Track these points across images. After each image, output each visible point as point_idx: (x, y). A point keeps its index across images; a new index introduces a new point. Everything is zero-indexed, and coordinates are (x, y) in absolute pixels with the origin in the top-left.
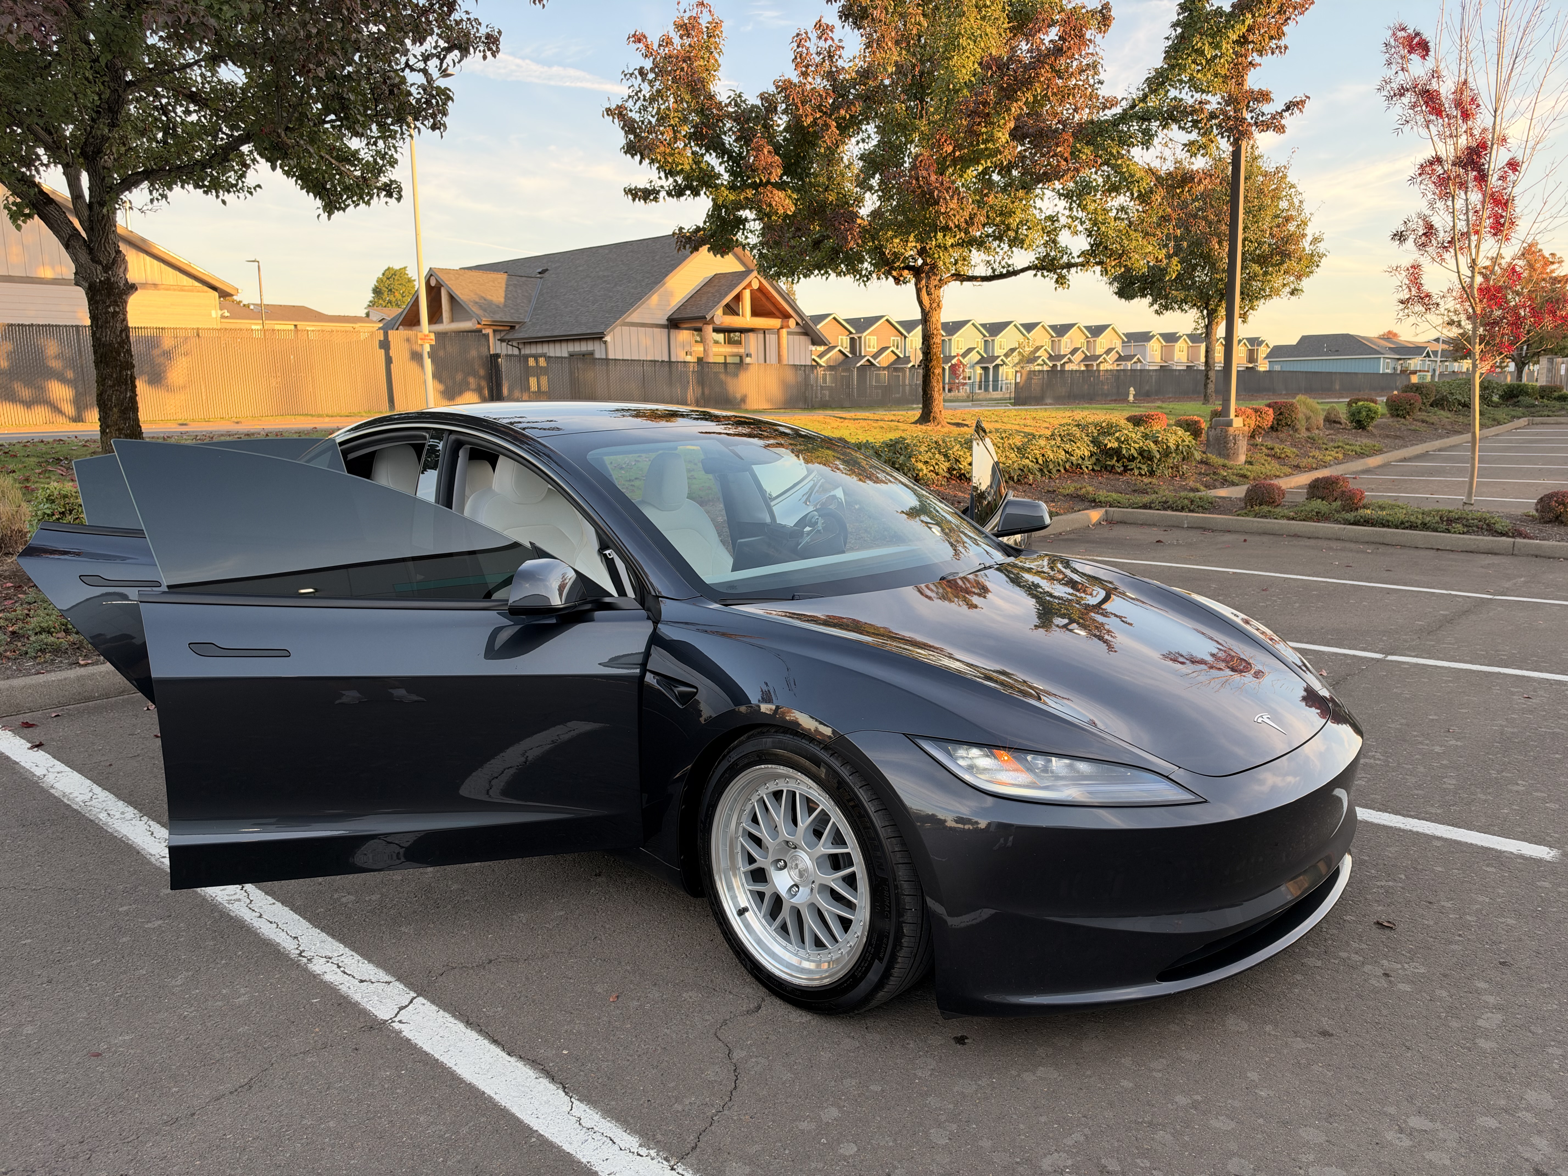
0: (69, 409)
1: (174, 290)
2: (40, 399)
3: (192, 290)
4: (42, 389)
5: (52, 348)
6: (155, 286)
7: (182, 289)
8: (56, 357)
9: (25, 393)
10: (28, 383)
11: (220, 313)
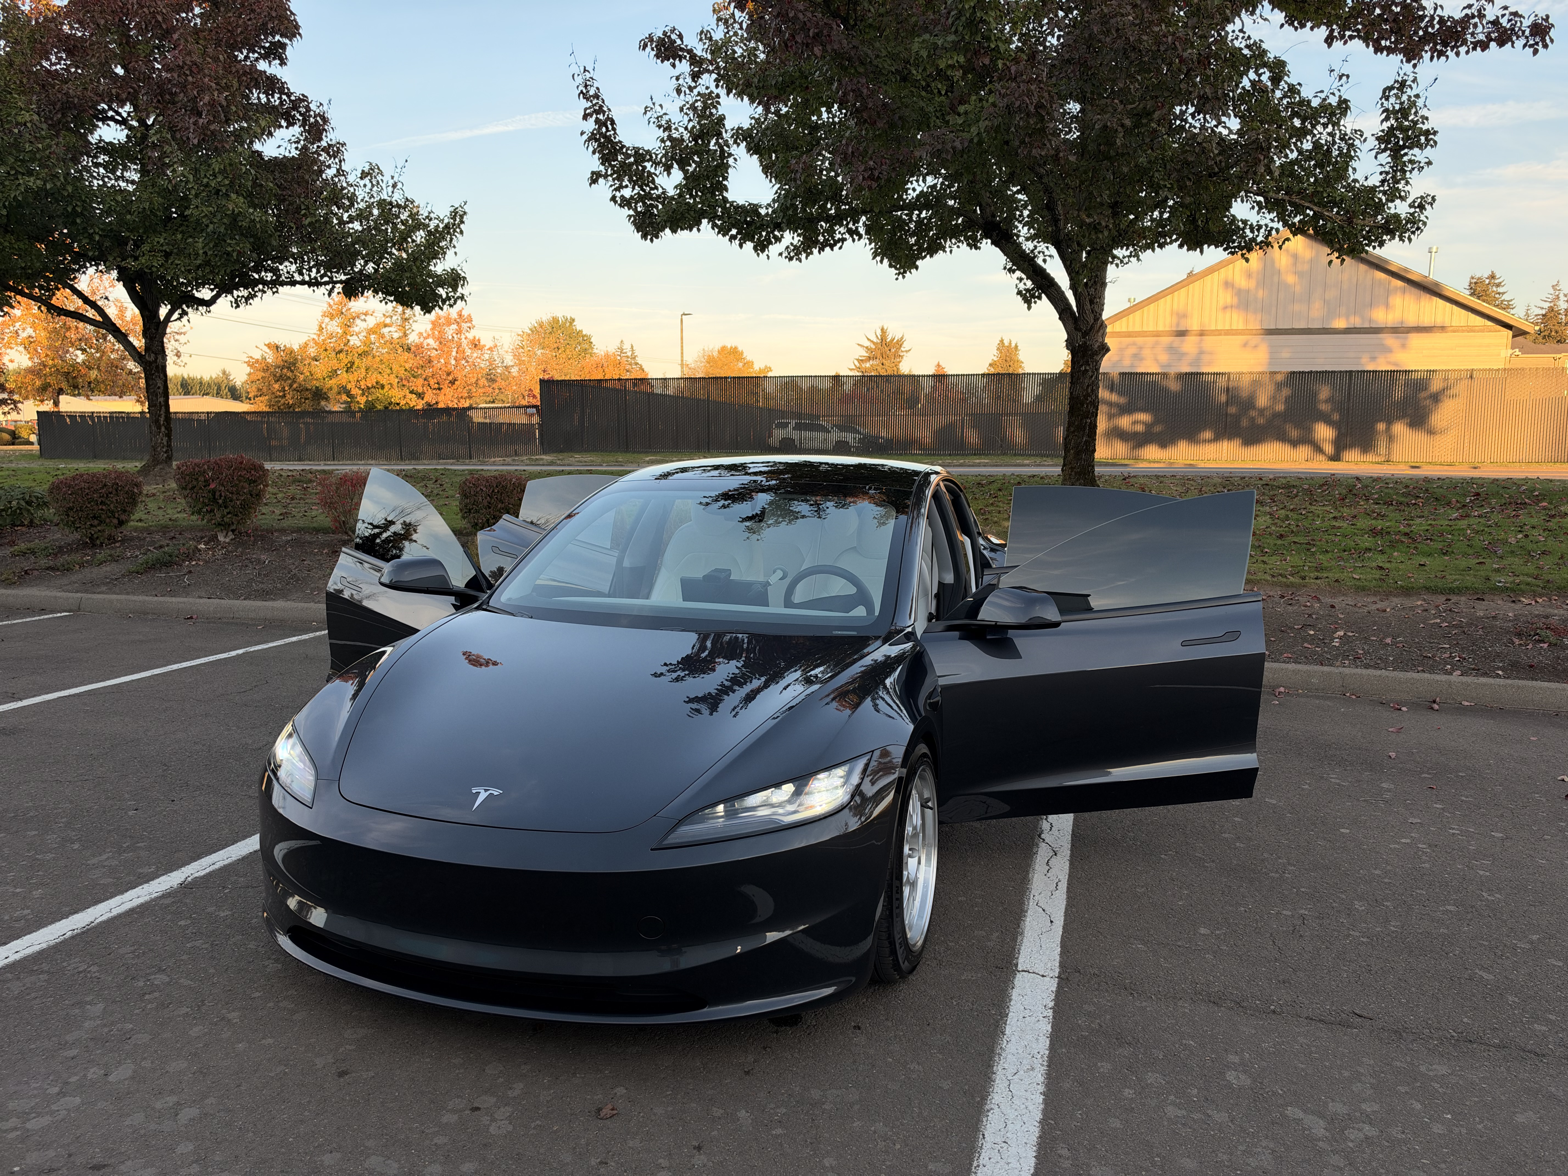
0: (1329, 449)
1: (1463, 331)
2: (1307, 440)
3: (1482, 330)
4: (1310, 430)
5: (1324, 392)
6: (1443, 328)
7: (1471, 329)
8: (1326, 401)
9: (1294, 433)
10: (1298, 425)
11: (1510, 351)
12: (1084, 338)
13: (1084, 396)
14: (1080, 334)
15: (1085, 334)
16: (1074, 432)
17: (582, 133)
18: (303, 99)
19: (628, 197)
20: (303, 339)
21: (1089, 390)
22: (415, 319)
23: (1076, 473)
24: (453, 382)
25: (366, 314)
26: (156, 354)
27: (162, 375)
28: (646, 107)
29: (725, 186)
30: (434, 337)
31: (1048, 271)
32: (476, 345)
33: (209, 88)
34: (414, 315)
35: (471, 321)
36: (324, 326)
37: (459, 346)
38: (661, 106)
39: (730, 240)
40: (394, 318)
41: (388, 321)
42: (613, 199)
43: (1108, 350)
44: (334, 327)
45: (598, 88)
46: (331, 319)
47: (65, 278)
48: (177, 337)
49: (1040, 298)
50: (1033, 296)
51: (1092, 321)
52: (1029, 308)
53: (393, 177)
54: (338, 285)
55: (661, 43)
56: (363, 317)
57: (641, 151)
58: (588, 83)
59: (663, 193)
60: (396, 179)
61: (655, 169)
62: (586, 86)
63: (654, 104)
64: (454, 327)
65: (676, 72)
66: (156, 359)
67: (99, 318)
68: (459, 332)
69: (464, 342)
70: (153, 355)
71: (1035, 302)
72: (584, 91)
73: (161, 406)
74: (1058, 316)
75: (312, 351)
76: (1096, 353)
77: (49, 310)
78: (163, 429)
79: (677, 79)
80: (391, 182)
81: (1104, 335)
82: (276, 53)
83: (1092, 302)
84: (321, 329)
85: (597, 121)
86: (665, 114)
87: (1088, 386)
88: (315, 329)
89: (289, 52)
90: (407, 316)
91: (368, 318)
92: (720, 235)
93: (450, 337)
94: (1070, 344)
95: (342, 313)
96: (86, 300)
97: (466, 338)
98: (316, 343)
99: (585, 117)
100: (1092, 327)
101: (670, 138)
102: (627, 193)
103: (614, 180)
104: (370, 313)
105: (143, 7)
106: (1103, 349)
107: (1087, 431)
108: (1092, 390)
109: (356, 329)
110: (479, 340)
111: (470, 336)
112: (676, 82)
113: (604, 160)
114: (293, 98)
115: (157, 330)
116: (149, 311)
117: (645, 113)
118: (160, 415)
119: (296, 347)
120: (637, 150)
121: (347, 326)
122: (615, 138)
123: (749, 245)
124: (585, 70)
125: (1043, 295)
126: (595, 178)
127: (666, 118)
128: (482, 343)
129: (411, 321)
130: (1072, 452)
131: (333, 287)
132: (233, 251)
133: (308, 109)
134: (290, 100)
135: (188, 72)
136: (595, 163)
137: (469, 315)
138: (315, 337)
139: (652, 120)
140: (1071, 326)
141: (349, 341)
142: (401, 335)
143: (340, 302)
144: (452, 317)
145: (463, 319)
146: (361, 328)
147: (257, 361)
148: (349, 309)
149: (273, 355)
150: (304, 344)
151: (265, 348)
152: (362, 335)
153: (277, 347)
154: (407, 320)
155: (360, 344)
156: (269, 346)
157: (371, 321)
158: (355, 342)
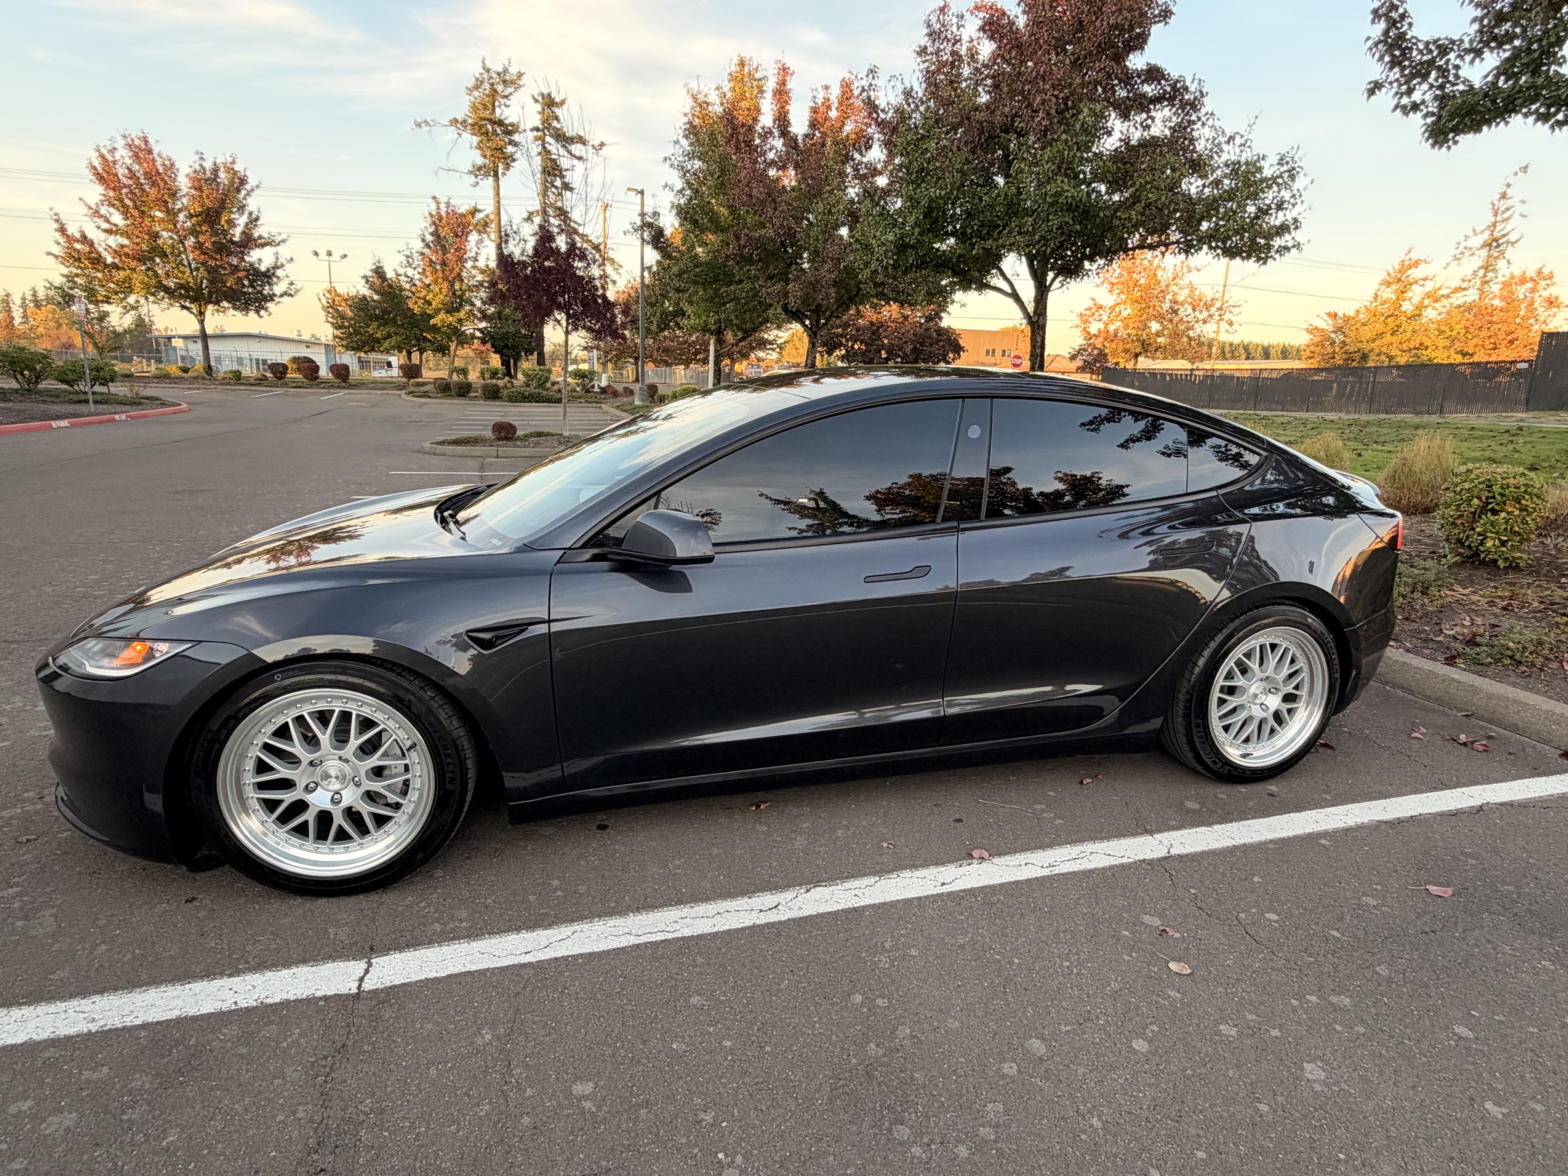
17: (1367, 39)
18: (1180, 80)
19: (1418, 101)
20: (1359, 306)
22: (1495, 281)
24: (1511, 342)
25: (1425, 279)
26: (1038, 315)
32: (1551, 303)
34: (1495, 277)
35: (1551, 278)
36: (1379, 293)
37: (1530, 305)
40: (1474, 281)
41: (1465, 285)
42: (1398, 106)
44: (1389, 293)
46: (1388, 287)
48: (1232, 309)
56: (1421, 282)
57: (1443, 43)
59: (1470, 86)
61: (1462, 59)
64: (1529, 285)
67: (1009, 291)
68: (1533, 290)
69: (1538, 301)
75: (1362, 317)
84: (1376, 296)
85: (1389, 21)
88: (1371, 296)
90: (1488, 278)
91: (1428, 283)
93: (1521, 297)
97: (1541, 296)
98: (1367, 309)
99: (1373, 21)
102: (1417, 96)
103: (1400, 85)
109: (1410, 294)
110: (1557, 298)
111: (1545, 294)
113: (1391, 65)
114: (1172, 81)
115: (1042, 296)
119: (1352, 313)
120: (1437, 42)
121: (1401, 293)
122: (1407, 34)
128: (1560, 300)
129: (1490, 284)
133: (1185, 87)
134: (1170, 84)
137: (1551, 273)
138: (1368, 304)
141: (1401, 306)
142: (1477, 298)
143: (1400, 271)
144: (1528, 275)
145: (1542, 277)
146: (1416, 293)
147: (1316, 328)
148: (1408, 277)
149: (1331, 323)
150: (1358, 311)
151: (1326, 317)
152: (1416, 300)
153: (1336, 315)
154: (1487, 282)
155: (1412, 308)
156: (1329, 314)
157: (1429, 286)
158: (1407, 307)
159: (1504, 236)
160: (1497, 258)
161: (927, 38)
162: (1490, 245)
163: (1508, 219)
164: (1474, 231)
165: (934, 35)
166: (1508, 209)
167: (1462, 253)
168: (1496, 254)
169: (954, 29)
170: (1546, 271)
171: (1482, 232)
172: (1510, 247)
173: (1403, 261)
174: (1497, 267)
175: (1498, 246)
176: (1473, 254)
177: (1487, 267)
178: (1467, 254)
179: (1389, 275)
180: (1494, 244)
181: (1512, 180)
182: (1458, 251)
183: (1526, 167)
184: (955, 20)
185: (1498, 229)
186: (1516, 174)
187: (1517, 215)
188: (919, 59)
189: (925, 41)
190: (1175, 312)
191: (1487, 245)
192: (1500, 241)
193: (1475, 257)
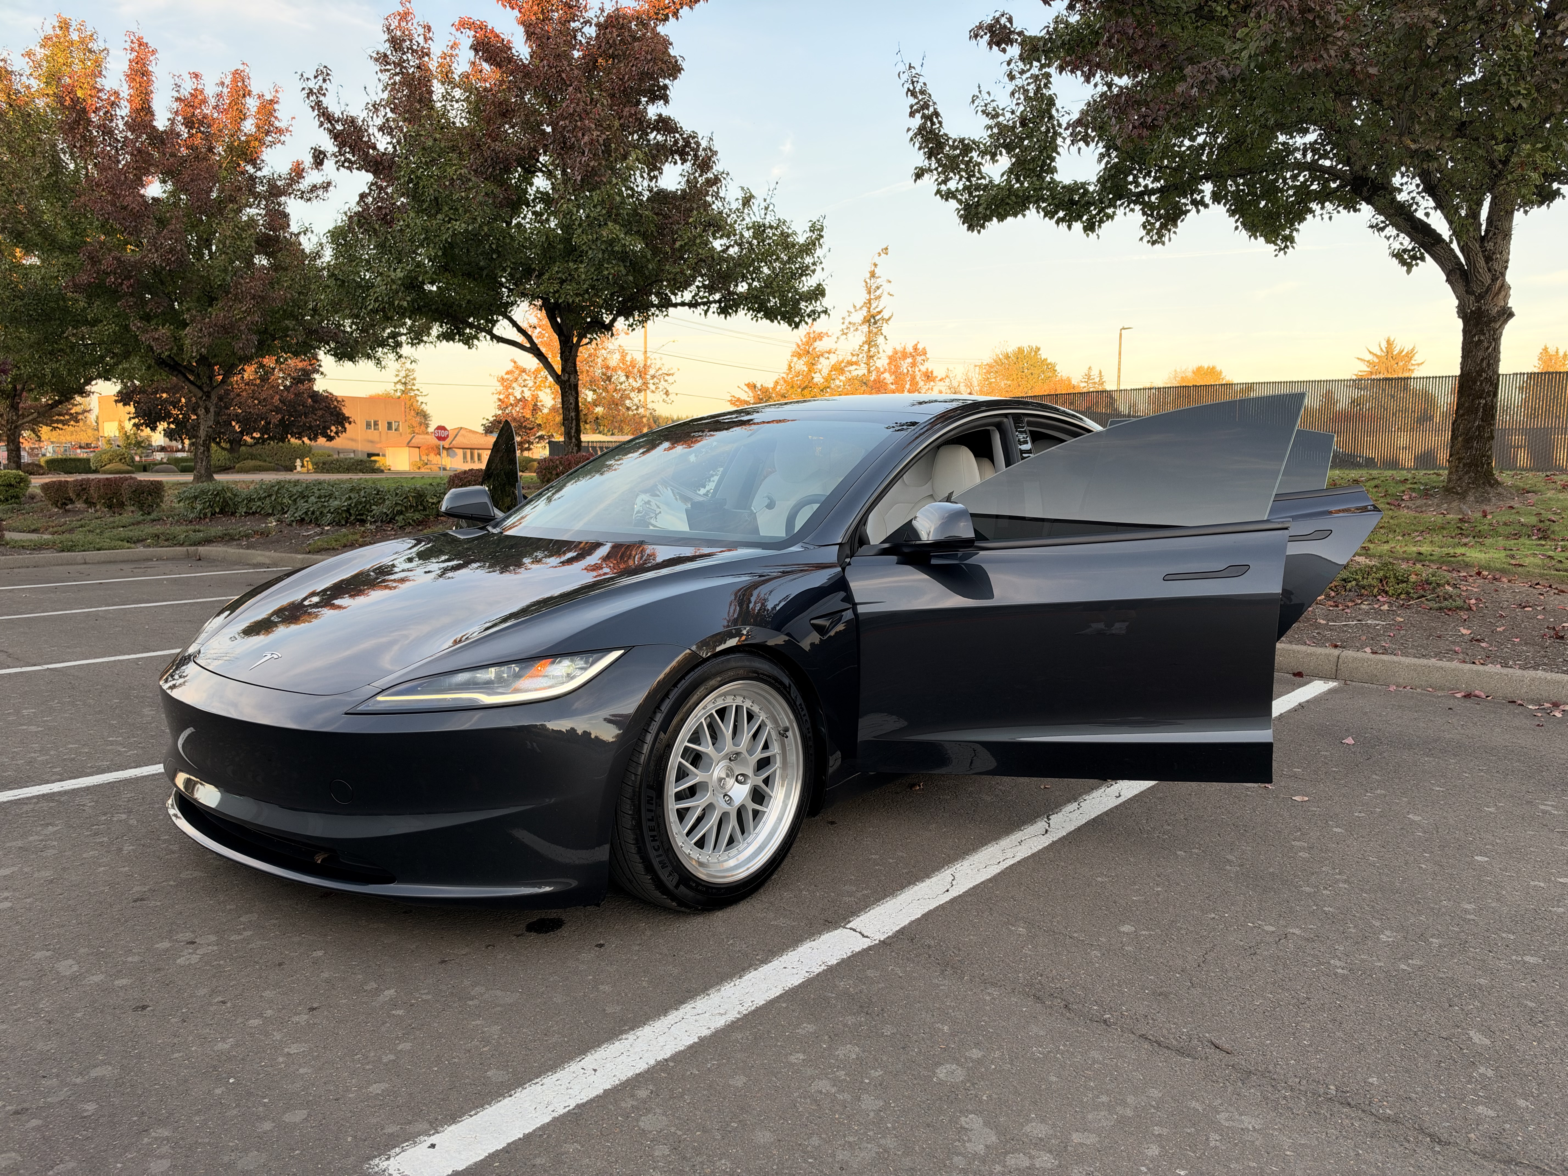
12: (1478, 302)
13: (1477, 372)
14: (1472, 298)
15: (1479, 298)
16: (1463, 415)
17: (909, 130)
18: (694, 136)
19: (953, 189)
20: (775, 377)
21: (1484, 364)
22: (879, 356)
23: (1464, 465)
25: (829, 352)
26: (569, 374)
27: (573, 393)
28: (974, 96)
29: (1055, 167)
30: (890, 372)
31: (1433, 227)
32: (929, 377)
33: (590, 129)
34: (879, 353)
35: (925, 354)
36: (792, 365)
37: (913, 378)
38: (989, 93)
39: (1057, 223)
40: (861, 356)
41: (854, 359)
42: (938, 192)
43: (1511, 315)
44: (801, 365)
45: (925, 84)
46: (799, 359)
47: (504, 310)
48: (666, 378)
49: (1423, 259)
50: (1414, 258)
51: (1489, 281)
52: (1409, 271)
53: (765, 200)
54: (713, 305)
55: (991, 28)
56: (826, 355)
57: (966, 142)
58: (915, 79)
59: (991, 182)
60: (768, 201)
61: (982, 158)
62: (913, 83)
63: (980, 92)
64: (910, 360)
65: (1007, 57)
66: (569, 378)
67: (528, 345)
68: (914, 365)
69: (918, 375)
70: (567, 375)
71: (1417, 265)
72: (911, 88)
73: (572, 420)
74: (1445, 278)
75: (782, 388)
76: (1494, 320)
77: (492, 339)
78: (574, 440)
79: (1009, 64)
80: (763, 205)
81: (1507, 296)
82: (660, 95)
83: (1488, 259)
84: (790, 368)
85: (924, 116)
86: (993, 101)
87: (1482, 360)
88: (785, 368)
89: (671, 93)
90: (872, 353)
91: (831, 356)
92: (1047, 218)
93: (905, 371)
94: (1462, 312)
95: (808, 352)
96: (520, 330)
97: (919, 371)
98: (784, 381)
99: (912, 114)
100: (1489, 289)
101: (998, 124)
102: (952, 185)
103: (939, 174)
104: (833, 351)
105: (551, 68)
106: (1504, 314)
107: (1480, 413)
108: (1489, 365)
109: (819, 367)
110: (932, 372)
111: (923, 369)
112: (1007, 67)
113: (930, 155)
114: (685, 136)
115: (570, 352)
116: (565, 336)
117: (973, 102)
118: (571, 428)
119: (770, 385)
120: (962, 141)
121: (811, 365)
122: (940, 131)
123: (1078, 226)
124: (910, 67)
125: (1426, 255)
126: (919, 174)
127: (994, 104)
128: (935, 374)
129: (875, 358)
130: (1460, 439)
131: (709, 307)
132: (609, 274)
133: (698, 144)
134: (683, 139)
135: (577, 118)
136: (919, 159)
137: (924, 349)
138: (785, 376)
139: (980, 109)
140: (1462, 289)
141: (813, 378)
142: (866, 372)
143: (808, 343)
144: (907, 350)
145: (918, 353)
146: (824, 365)
147: (738, 400)
148: (815, 349)
149: (751, 394)
150: (777, 383)
151: (746, 388)
152: (825, 372)
153: (755, 386)
154: (872, 357)
155: (822, 380)
156: (748, 385)
157: (833, 359)
158: (818, 379)
159: (879, 312)
160: (876, 334)
161: (387, 45)
162: (869, 321)
163: (880, 297)
164: (855, 307)
165: (396, 43)
166: (878, 288)
167: (848, 328)
168: (875, 330)
169: (421, 40)
170: (920, 347)
171: (861, 308)
172: (885, 325)
173: (809, 333)
174: (878, 342)
175: (875, 323)
176: (857, 329)
177: (870, 342)
178: (852, 329)
179: (798, 346)
180: (872, 320)
181: (877, 260)
182: (844, 327)
183: (887, 249)
184: (421, 30)
185: (874, 306)
186: (880, 254)
187: (885, 294)
188: (378, 68)
189: (385, 47)
190: (609, 378)
191: (866, 321)
192: (877, 318)
193: (859, 332)
